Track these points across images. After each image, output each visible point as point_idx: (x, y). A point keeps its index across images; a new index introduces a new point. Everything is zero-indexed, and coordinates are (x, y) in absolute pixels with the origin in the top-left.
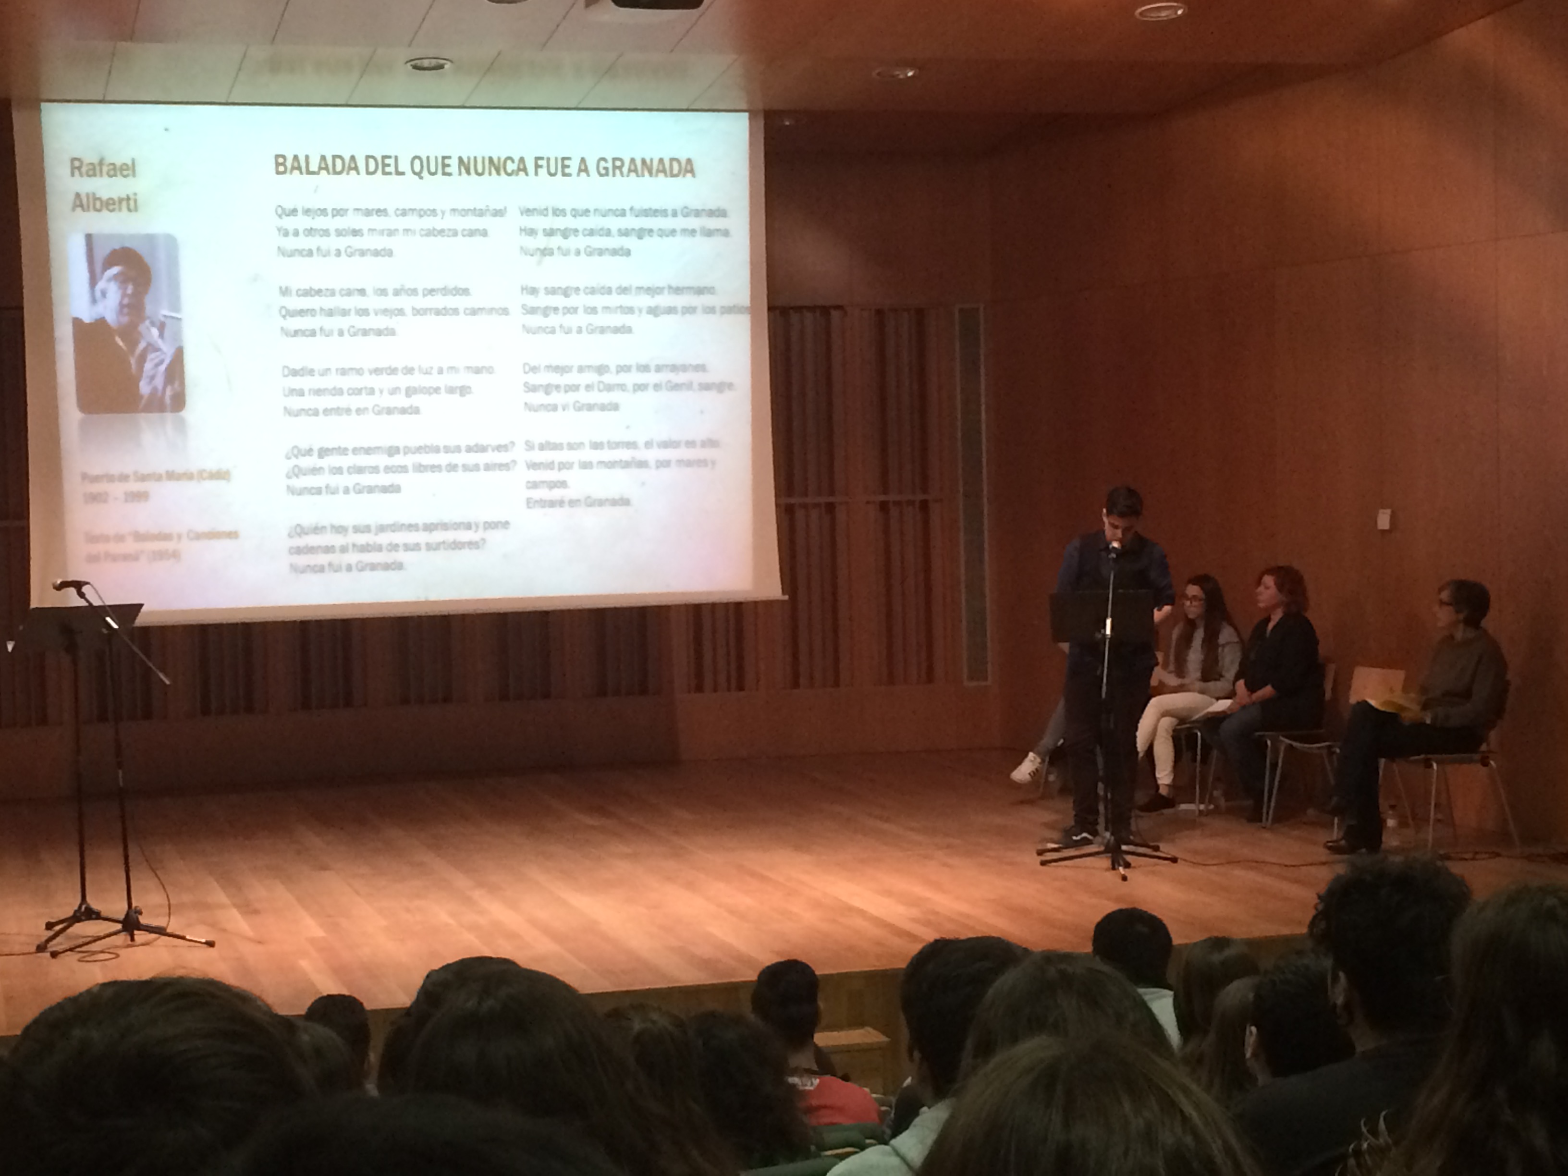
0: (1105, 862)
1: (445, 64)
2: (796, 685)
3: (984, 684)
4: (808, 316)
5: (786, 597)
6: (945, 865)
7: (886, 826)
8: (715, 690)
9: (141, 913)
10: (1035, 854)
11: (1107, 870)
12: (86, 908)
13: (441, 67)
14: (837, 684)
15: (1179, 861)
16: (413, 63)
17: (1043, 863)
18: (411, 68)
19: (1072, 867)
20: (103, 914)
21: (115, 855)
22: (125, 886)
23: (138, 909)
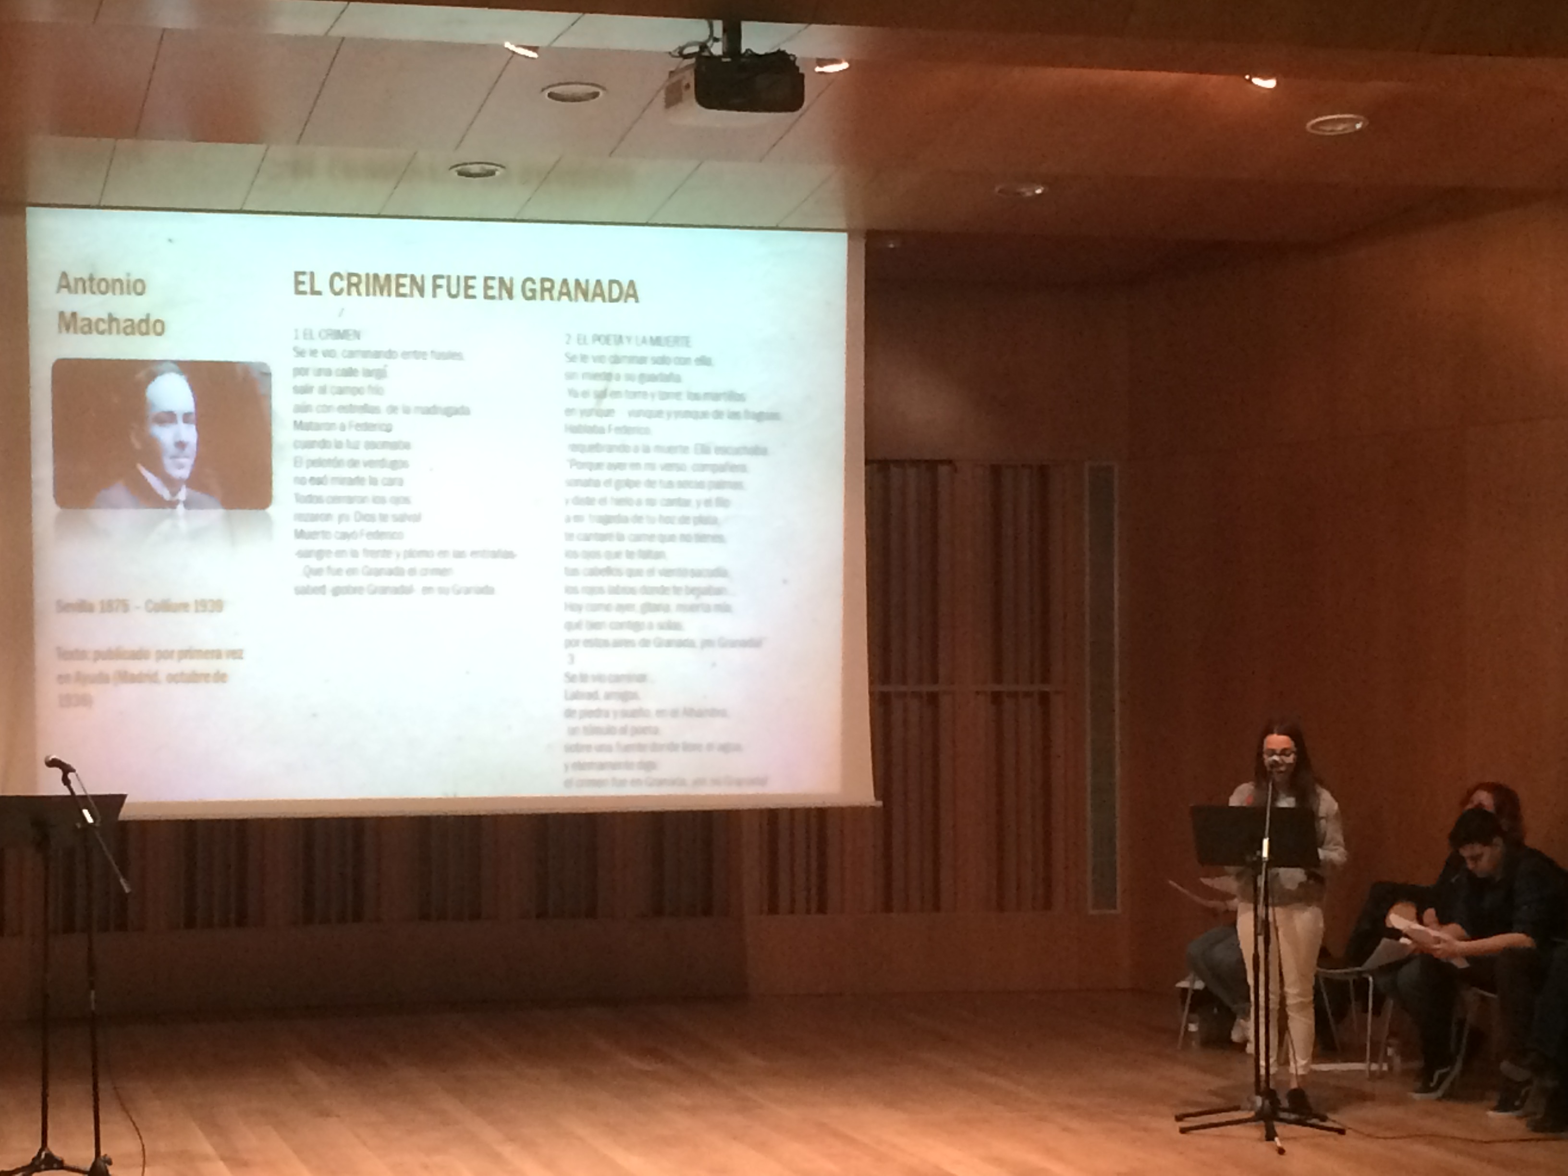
0: (1256, 1132)
1: (497, 170)
2: (888, 907)
3: (1113, 912)
4: (912, 472)
5: (880, 803)
6: (1066, 1129)
7: (993, 1080)
8: (792, 912)
9: (110, 1162)
10: (1173, 1118)
11: (1260, 1140)
12: (46, 1155)
13: (492, 173)
14: (937, 908)
15: (1348, 1132)
16: (459, 168)
17: (1183, 1131)
18: (456, 174)
19: (1219, 1136)
20: (67, 1162)
21: (82, 1089)
22: (92, 1127)
23: (107, 1158)
